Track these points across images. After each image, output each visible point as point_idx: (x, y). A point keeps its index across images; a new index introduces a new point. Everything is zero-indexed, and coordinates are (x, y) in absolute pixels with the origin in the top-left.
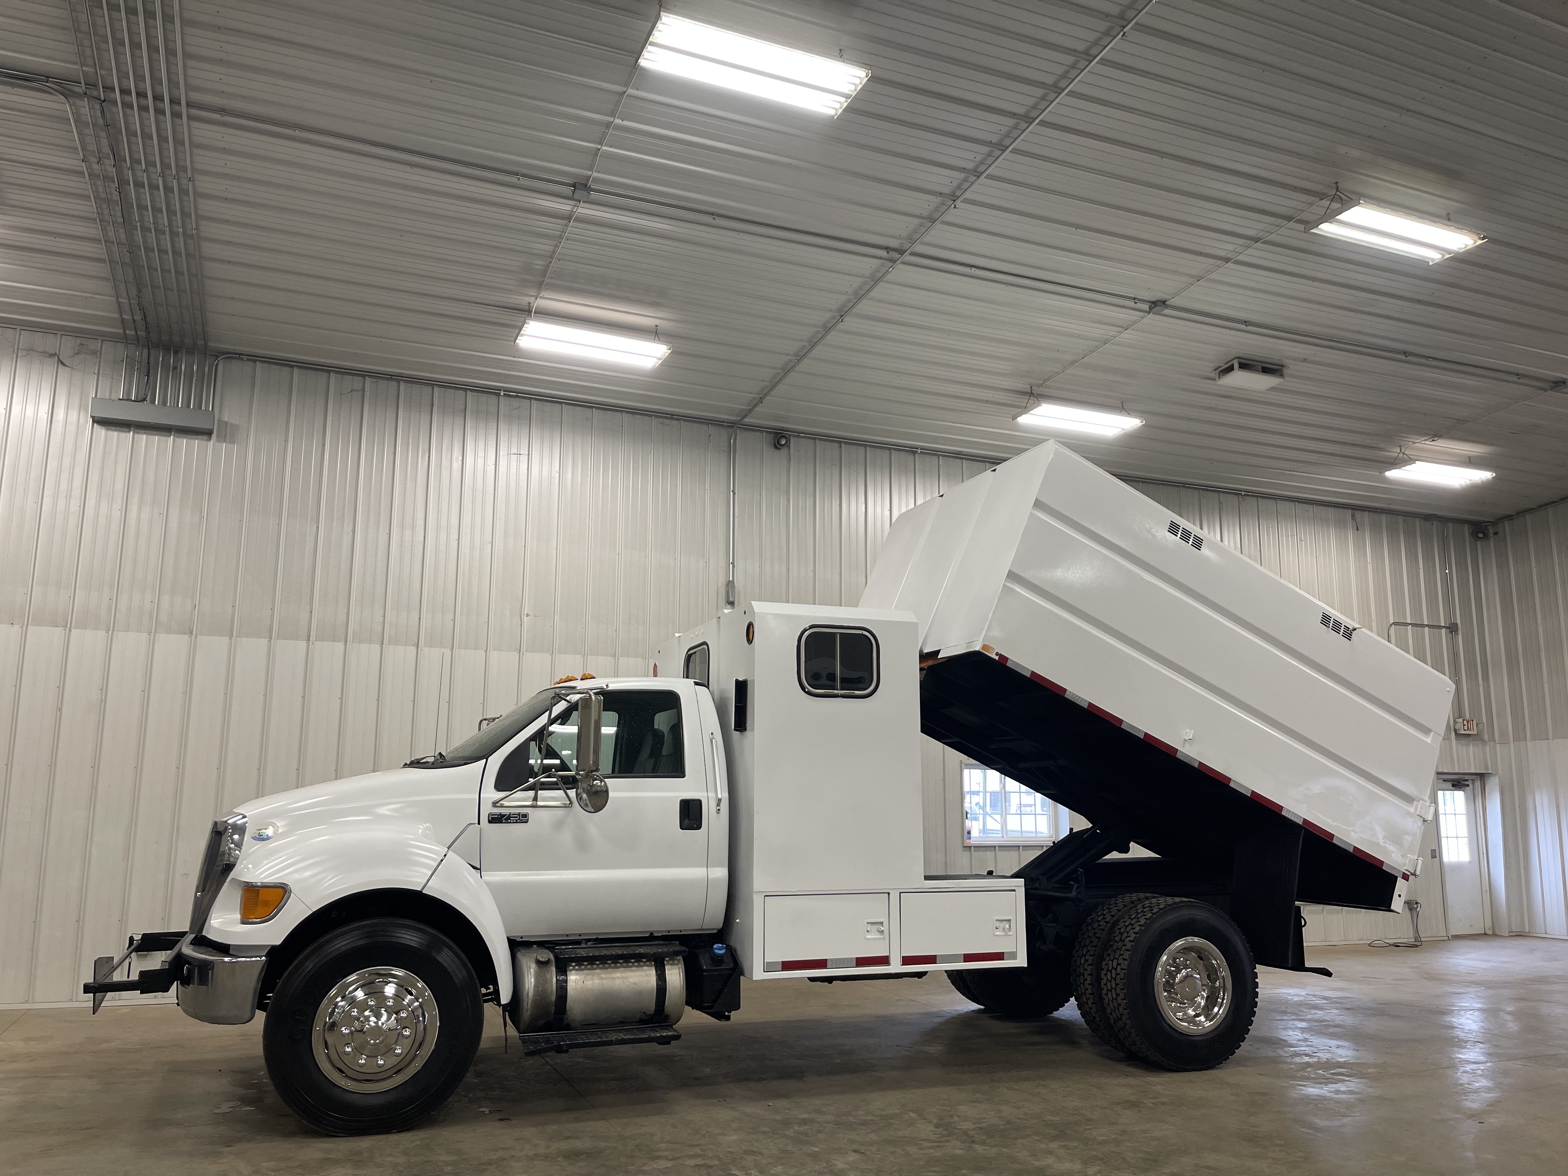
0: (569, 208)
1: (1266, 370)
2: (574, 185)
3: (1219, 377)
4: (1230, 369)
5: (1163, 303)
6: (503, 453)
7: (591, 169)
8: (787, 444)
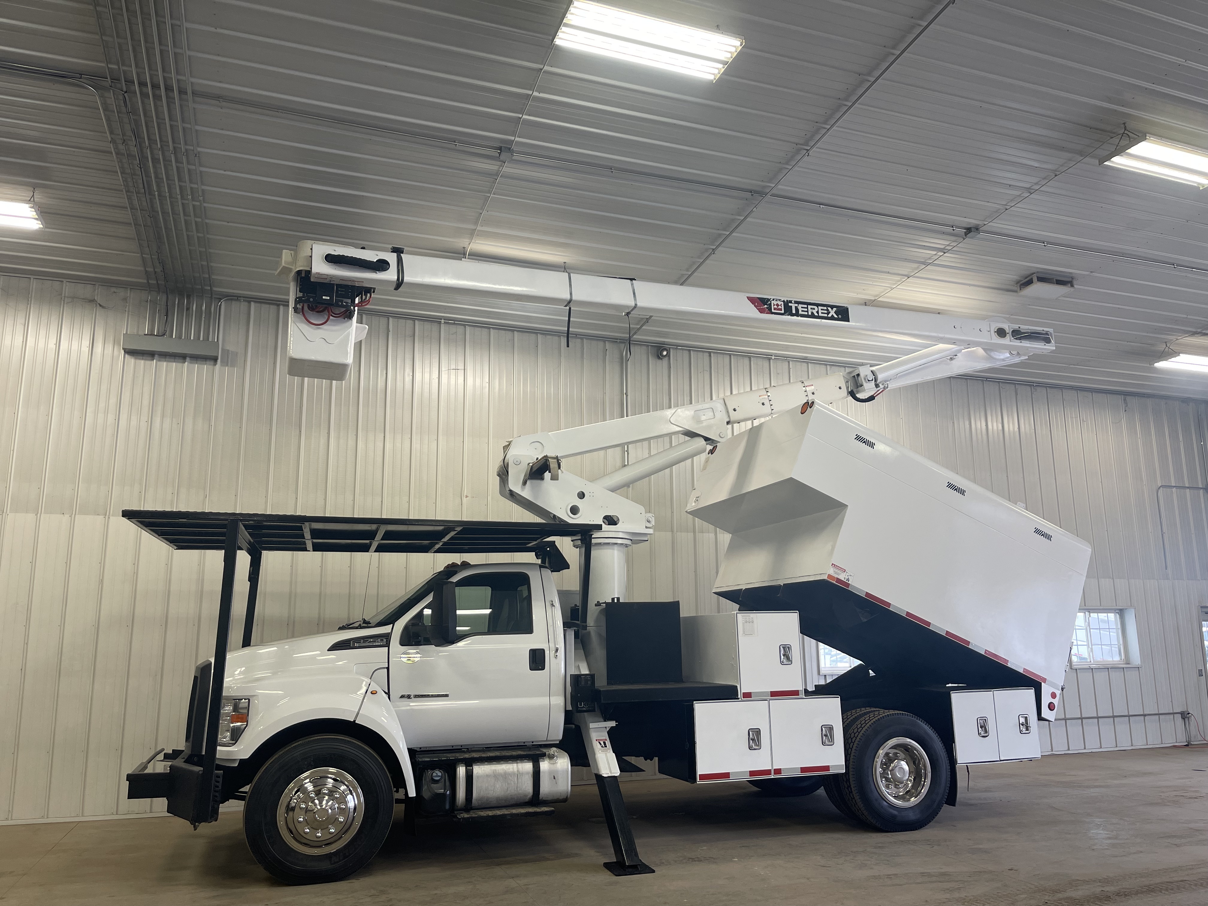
0: (495, 168)
1: (1059, 282)
2: (500, 148)
3: (1020, 290)
4: (1029, 282)
5: (977, 229)
6: (444, 368)
7: (514, 134)
8: (668, 355)
